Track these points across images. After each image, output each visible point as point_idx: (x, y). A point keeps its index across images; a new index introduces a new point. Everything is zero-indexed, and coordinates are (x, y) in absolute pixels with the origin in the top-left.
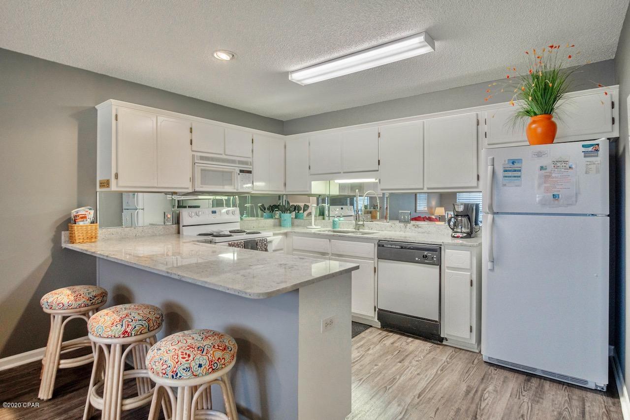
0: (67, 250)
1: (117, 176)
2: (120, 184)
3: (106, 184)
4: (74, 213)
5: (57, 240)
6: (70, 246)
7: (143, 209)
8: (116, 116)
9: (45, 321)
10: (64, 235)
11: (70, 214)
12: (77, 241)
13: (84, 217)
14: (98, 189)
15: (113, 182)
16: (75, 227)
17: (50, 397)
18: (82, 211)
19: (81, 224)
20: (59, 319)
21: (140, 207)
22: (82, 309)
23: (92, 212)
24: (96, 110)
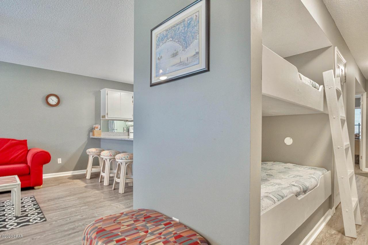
0: (92, 138)
1: (107, 114)
2: (109, 117)
3: (104, 117)
4: (94, 126)
5: (89, 135)
6: (93, 137)
7: (117, 130)
8: (107, 94)
9: (87, 157)
10: (91, 133)
11: (93, 126)
12: (95, 135)
13: (97, 128)
14: (101, 119)
15: (106, 116)
16: (95, 131)
17: (89, 178)
18: (96, 126)
19: (96, 130)
20: (91, 156)
21: (116, 128)
22: (98, 154)
23: (100, 126)
24: (100, 91)
